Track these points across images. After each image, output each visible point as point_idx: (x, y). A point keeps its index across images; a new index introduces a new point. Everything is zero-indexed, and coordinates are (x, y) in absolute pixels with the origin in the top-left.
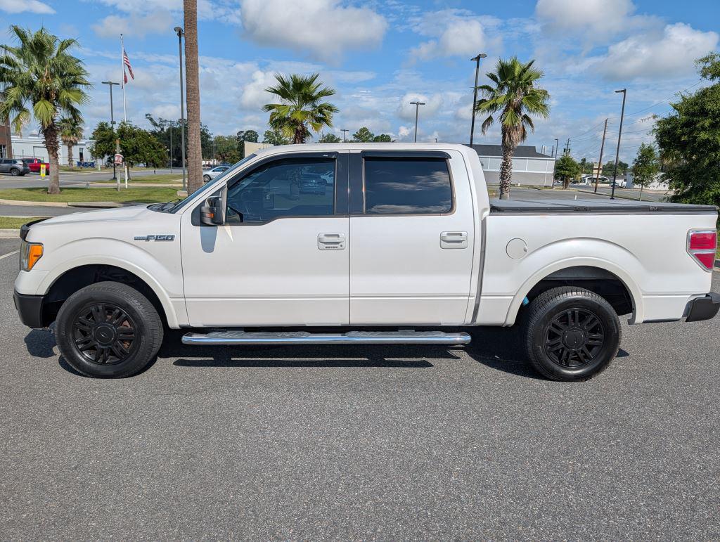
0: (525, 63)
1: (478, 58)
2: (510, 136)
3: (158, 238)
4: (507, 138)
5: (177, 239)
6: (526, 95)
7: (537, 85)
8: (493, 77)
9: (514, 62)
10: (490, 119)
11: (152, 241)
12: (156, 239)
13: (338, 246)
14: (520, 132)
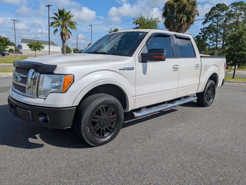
0: (68, 11)
1: (49, 6)
2: (65, 37)
3: (129, 69)
4: (64, 38)
5: (135, 69)
6: (69, 22)
7: (72, 19)
8: (56, 14)
9: (63, 10)
10: (57, 30)
11: (126, 70)
12: (127, 70)
13: (177, 69)
14: (68, 35)
